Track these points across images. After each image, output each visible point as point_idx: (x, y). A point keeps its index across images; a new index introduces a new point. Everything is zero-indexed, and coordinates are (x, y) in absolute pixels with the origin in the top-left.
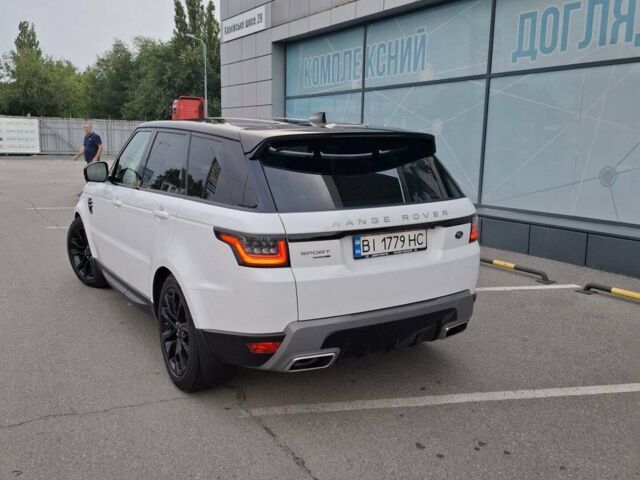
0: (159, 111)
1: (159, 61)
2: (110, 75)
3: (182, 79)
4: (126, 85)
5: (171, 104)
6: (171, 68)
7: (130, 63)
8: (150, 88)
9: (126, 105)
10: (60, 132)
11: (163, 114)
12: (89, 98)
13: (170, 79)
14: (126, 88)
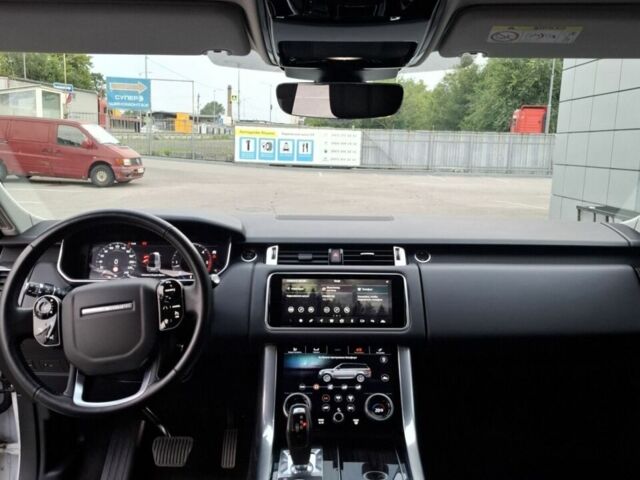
0: (497, 123)
1: (505, 69)
2: (455, 89)
3: (527, 87)
4: (469, 97)
5: (511, 115)
6: (517, 76)
7: (475, 74)
8: (492, 98)
9: (466, 118)
10: (381, 144)
11: (503, 126)
12: (432, 113)
13: (514, 88)
14: (469, 101)
